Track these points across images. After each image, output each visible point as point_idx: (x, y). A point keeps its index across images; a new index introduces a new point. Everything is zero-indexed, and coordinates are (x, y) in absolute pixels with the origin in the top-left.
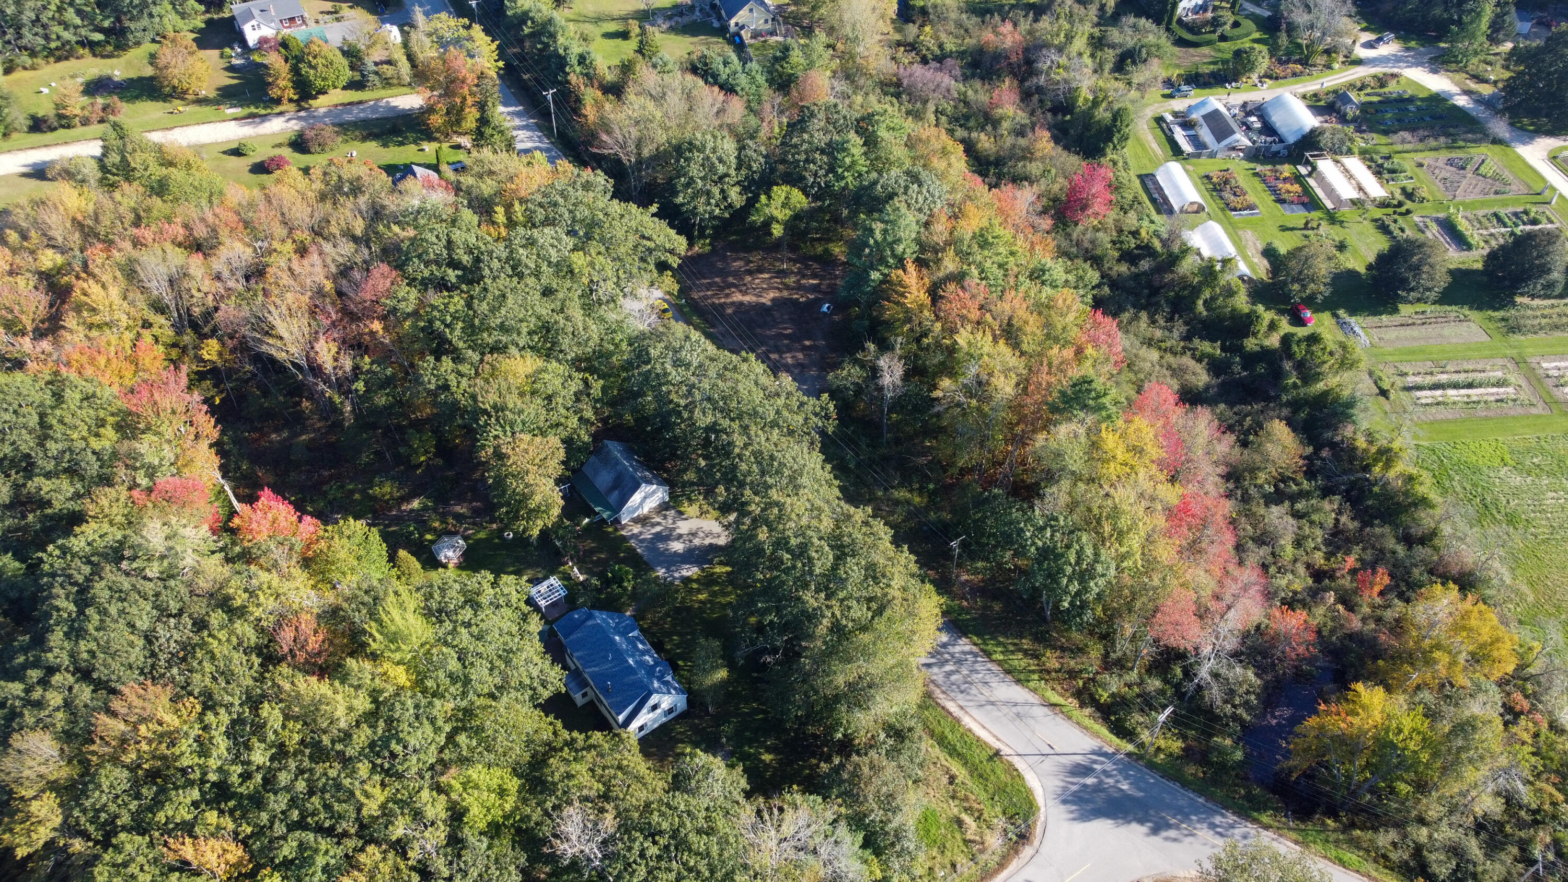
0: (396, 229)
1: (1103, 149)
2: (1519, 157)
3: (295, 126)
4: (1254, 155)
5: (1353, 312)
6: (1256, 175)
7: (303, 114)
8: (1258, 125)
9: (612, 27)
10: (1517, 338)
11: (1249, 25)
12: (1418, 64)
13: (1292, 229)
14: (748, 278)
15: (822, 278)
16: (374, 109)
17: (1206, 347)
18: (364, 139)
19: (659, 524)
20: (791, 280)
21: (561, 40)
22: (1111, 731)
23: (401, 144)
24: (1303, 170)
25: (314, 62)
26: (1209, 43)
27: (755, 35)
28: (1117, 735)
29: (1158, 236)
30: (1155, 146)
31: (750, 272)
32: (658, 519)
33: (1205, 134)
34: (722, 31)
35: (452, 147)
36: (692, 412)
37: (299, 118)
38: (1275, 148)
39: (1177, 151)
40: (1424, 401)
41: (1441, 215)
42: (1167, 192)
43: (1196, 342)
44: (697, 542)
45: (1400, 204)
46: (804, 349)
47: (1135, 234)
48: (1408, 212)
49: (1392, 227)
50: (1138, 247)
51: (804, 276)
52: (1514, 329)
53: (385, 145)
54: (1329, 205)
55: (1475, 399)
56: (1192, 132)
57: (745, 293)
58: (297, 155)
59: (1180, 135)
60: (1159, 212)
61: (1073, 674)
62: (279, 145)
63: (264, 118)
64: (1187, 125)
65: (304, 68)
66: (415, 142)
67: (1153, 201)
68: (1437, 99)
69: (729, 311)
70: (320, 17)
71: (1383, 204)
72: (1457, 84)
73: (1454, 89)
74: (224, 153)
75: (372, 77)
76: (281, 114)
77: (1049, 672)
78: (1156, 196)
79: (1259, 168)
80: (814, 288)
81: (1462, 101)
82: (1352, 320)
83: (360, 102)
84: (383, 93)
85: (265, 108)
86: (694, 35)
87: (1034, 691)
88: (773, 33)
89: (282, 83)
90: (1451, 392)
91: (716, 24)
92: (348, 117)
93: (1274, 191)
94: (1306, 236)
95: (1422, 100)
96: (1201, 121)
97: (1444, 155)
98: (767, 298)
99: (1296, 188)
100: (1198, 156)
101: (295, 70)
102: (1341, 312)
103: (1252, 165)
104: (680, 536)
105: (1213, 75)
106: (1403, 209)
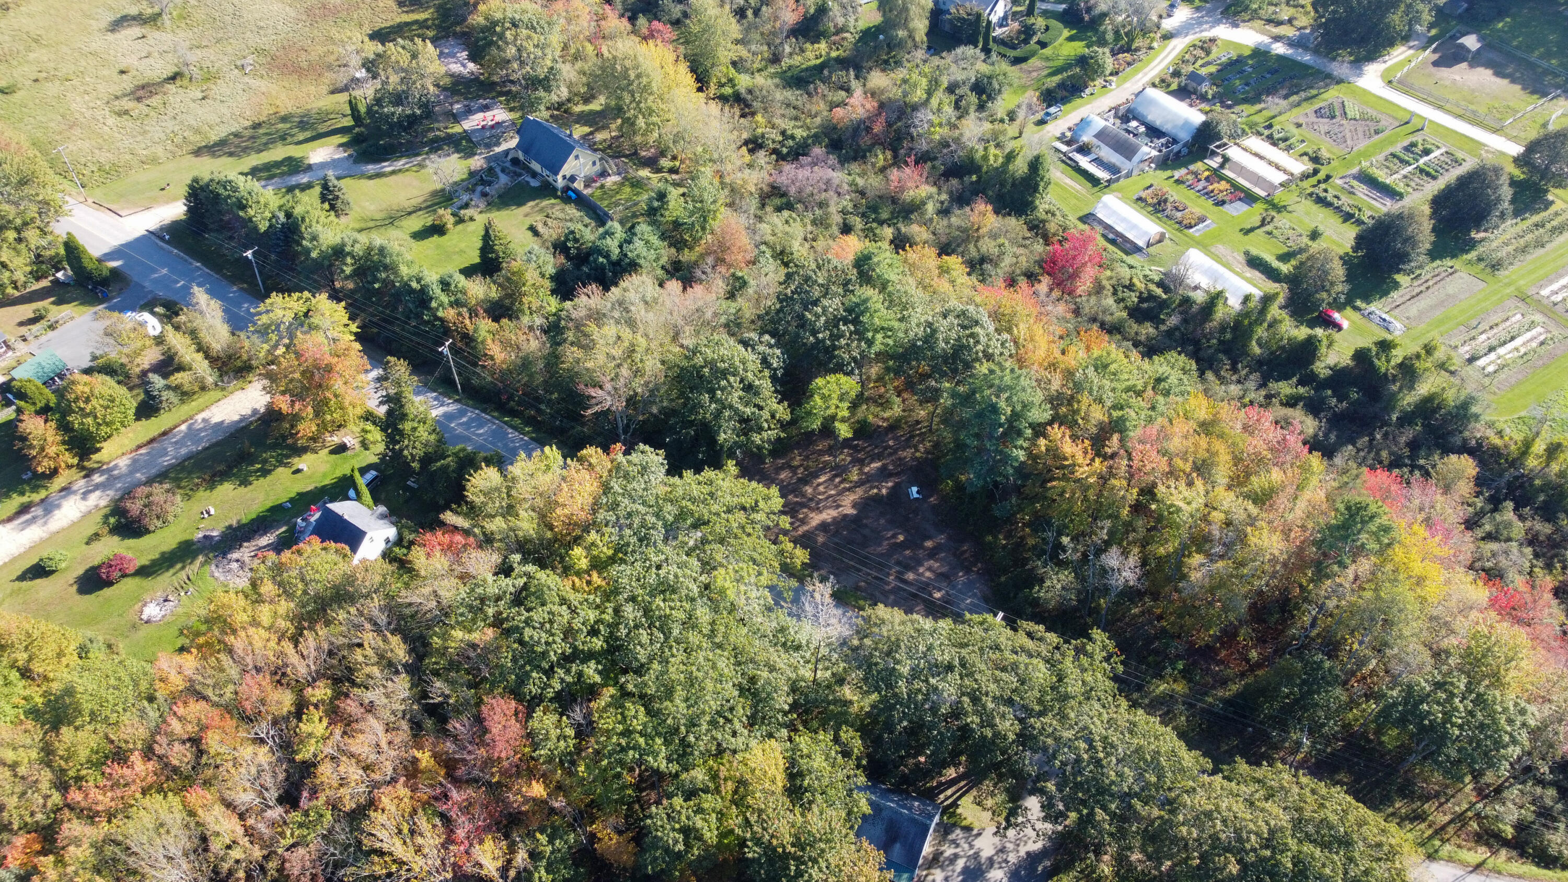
0: (458, 634)
1: (1033, 202)
2: (1364, 90)
3: (99, 500)
4: (1165, 163)
5: (1367, 299)
6: (1179, 182)
7: (97, 478)
8: (1142, 129)
9: (417, 223)
10: (1502, 274)
11: (1053, 23)
12: (1218, 22)
13: (1252, 230)
14: (809, 490)
15: (879, 457)
16: (192, 434)
17: (1285, 388)
18: (211, 484)
19: (956, 856)
20: (854, 476)
21: (404, 271)
22: (1538, 865)
23: (265, 473)
24: (1214, 163)
25: (88, 408)
26: (1033, 54)
27: (588, 182)
28: (1547, 867)
29: (1151, 281)
30: (1068, 181)
31: (805, 481)
32: (949, 851)
33: (1107, 153)
34: (547, 190)
35: (333, 452)
36: (992, 726)
37: (97, 487)
38: (1176, 148)
39: (1094, 181)
40: (1491, 369)
41: (1355, 170)
42: (1119, 228)
43: (1274, 386)
44: (1012, 858)
45: (1316, 172)
46: (932, 554)
47: (1130, 287)
48: (1328, 177)
49: (1330, 198)
50: (1141, 299)
51: (861, 463)
52: (1496, 266)
53: (245, 483)
54: (1263, 194)
55: (1523, 350)
56: (1093, 156)
57: (818, 510)
58: (131, 542)
59: (1084, 162)
60: (1127, 253)
61: (1460, 819)
62: (96, 536)
63: (48, 506)
64: (1084, 150)
65: (75, 420)
66: (281, 463)
67: (1113, 242)
68: (1259, 54)
69: (821, 539)
70: (24, 330)
71: (1305, 176)
72: (1263, 32)
73: (1266, 40)
74: (22, 578)
75: (165, 395)
76: (66, 490)
77: (1443, 828)
78: (1111, 236)
79: (1178, 174)
80: (883, 474)
81: (1279, 49)
82: (1373, 307)
83: (164, 434)
84: (185, 409)
85: (35, 489)
86: (520, 204)
87: (1450, 860)
88: (604, 174)
89: (52, 450)
90: (1501, 351)
91: (534, 183)
92: (167, 460)
93: (1208, 194)
94: (1269, 233)
95: (1250, 57)
96: (1095, 141)
97: (1309, 108)
98: (847, 508)
99: (1223, 185)
100: (1118, 180)
101: (64, 427)
102: (1358, 303)
103: (1169, 173)
104: (991, 860)
105: (1062, 85)
106: (1321, 175)
